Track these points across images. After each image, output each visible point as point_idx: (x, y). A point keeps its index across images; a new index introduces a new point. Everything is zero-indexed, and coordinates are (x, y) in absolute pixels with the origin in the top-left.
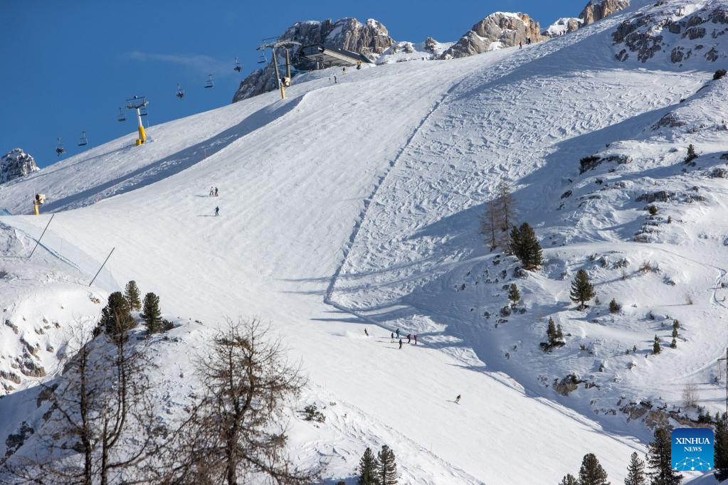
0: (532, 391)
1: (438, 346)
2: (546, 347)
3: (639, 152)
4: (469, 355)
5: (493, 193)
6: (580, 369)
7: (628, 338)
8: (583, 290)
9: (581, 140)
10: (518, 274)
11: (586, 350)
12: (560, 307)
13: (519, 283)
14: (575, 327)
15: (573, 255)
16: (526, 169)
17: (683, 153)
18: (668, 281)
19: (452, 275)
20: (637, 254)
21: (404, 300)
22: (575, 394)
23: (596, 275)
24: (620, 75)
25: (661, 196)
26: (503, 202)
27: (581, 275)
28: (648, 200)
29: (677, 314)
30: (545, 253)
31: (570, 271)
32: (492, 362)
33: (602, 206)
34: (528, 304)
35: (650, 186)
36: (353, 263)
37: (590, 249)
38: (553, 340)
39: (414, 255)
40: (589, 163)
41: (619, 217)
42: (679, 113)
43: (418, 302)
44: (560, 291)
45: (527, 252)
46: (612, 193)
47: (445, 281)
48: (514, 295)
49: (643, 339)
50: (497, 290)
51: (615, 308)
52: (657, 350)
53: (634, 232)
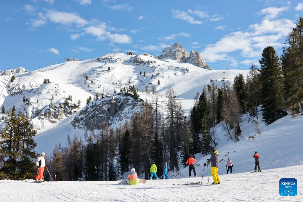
0: (86, 91)
1: (78, 86)
2: (88, 87)
3: (98, 70)
4: (81, 87)
5: (84, 73)
6: (91, 89)
7: (96, 87)
8: (92, 82)
9: (93, 68)
10: (86, 80)
11: (92, 88)
12: (90, 83)
13: (86, 81)
14: (91, 85)
15: (91, 79)
16: (88, 71)
17: (102, 70)
18: (100, 82)
20: (97, 79)
21: (75, 82)
22: (91, 91)
23: (93, 81)
24: (97, 63)
25: (100, 74)
26: (85, 74)
27: (92, 80)
28: (99, 74)
29: (101, 85)
30: (89, 78)
31: (91, 80)
32: (83, 88)
33: (94, 74)
34: (87, 83)
35: (99, 73)
36: (70, 78)
37: (93, 78)
38: (89, 86)
39: (76, 78)
40: (93, 70)
41: (96, 75)
42: (102, 67)
43: (76, 82)
44: (90, 82)
45: (87, 78)
46: (95, 73)
47: (79, 81)
48: (85, 82)
49: (97, 87)
50: (84, 82)
51: (95, 84)
52: (98, 88)
53: (97, 77)
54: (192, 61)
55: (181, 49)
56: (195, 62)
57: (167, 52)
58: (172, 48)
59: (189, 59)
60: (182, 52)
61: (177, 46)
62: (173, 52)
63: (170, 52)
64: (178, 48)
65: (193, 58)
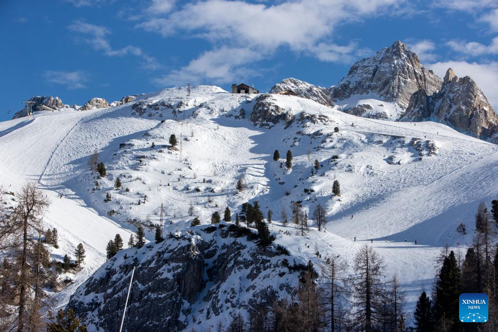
0: (101, 214)
1: (72, 198)
2: (106, 201)
3: (138, 143)
4: (82, 202)
5: (92, 153)
6: (116, 208)
7: (131, 200)
8: (118, 184)
9: (120, 138)
10: (98, 178)
11: (118, 203)
12: (111, 189)
13: (99, 181)
14: (115, 195)
15: (116, 173)
16: (103, 146)
17: (151, 144)
18: (144, 183)
19: (78, 177)
20: (135, 174)
21: (63, 184)
22: (114, 216)
23: (123, 180)
24: (133, 119)
25: (143, 157)
26: (96, 155)
27: (118, 179)
28: (139, 158)
29: (146, 193)
30: (107, 172)
31: (115, 178)
32: (89, 205)
33: (126, 159)
34: (101, 187)
35: (141, 154)
36: (47, 171)
37: (121, 172)
38: (108, 198)
39: (67, 170)
40: (122, 145)
41: (130, 162)
42: (150, 132)
43: (67, 185)
44: (111, 184)
45: (102, 171)
46: (129, 155)
47: (76, 179)
48: (97, 184)
49: (135, 200)
50: (92, 182)
51: (127, 190)
52: (139, 204)
53: (135, 168)
54: (450, 107)
55: (411, 66)
56: (459, 109)
57: (365, 76)
58: (381, 62)
59: (441, 100)
60: (415, 73)
61: (399, 56)
62: (385, 73)
63: (374, 75)
64: (400, 62)
65: (451, 95)
